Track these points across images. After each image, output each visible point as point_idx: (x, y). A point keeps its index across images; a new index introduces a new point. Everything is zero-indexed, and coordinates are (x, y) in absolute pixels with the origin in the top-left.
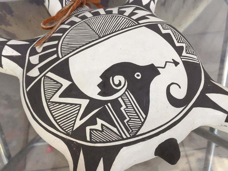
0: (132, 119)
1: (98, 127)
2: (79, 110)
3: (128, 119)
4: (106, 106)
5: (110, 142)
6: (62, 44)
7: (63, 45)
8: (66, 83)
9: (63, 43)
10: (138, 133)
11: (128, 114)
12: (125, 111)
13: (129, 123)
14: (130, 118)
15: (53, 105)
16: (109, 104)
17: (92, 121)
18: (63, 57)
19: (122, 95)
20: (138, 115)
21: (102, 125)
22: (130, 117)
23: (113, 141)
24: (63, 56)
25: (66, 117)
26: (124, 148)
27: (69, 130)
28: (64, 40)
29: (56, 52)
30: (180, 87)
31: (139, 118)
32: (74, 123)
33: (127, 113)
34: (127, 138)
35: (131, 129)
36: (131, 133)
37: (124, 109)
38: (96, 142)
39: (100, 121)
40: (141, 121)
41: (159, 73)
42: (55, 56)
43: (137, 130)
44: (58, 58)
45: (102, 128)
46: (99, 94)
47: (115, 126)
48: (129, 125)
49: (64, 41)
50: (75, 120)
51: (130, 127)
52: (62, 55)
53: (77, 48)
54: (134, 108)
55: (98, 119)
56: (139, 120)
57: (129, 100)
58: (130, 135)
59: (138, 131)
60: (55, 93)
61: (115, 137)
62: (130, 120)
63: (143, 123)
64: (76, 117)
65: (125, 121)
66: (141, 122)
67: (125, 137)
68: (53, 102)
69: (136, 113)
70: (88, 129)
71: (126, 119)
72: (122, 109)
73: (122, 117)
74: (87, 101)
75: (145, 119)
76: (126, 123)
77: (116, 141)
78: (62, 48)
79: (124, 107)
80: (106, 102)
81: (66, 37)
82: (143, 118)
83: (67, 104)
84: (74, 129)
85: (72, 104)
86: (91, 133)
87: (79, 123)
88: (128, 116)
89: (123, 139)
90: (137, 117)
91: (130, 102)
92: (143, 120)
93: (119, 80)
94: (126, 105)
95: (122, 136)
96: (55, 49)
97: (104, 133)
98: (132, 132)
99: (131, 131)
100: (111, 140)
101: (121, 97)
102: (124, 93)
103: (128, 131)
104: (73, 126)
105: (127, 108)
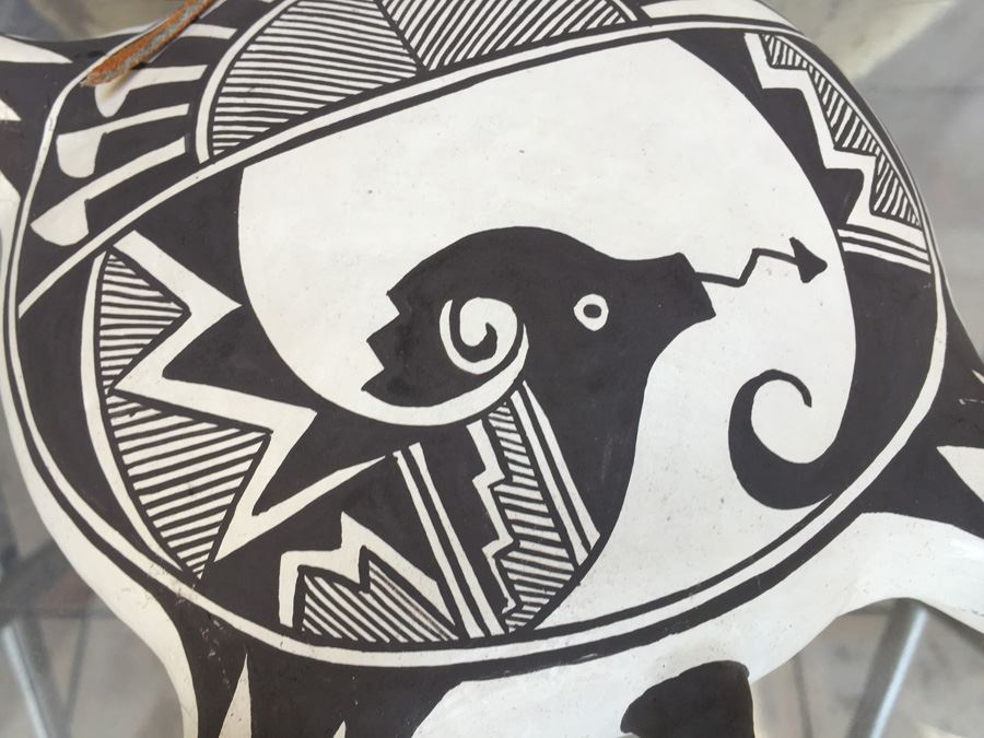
0: (524, 544)
1: (344, 561)
2: (257, 458)
3: (505, 539)
4: (398, 454)
5: (395, 647)
6: (223, 83)
7: (225, 90)
8: (208, 306)
9: (229, 80)
11: (511, 515)
12: (496, 495)
13: (506, 564)
14: (517, 537)
15: (132, 412)
16: (417, 450)
17: (316, 529)
18: (213, 160)
19: (493, 408)
20: (559, 527)
21: (366, 555)
22: (518, 529)
23: (412, 646)
24: (216, 152)
25: (187, 483)
26: (467, 688)
27: (197, 561)
28: (238, 64)
29: (185, 127)
30: (808, 400)
31: (565, 543)
32: (224, 526)
33: (501, 508)
34: (488, 640)
35: (515, 595)
36: (509, 615)
37: (491, 487)
38: (324, 640)
39: (355, 534)
40: (572, 558)
41: (704, 311)
42: (177, 148)
43: (545, 601)
44: (188, 163)
45: (363, 569)
46: (372, 387)
47: (433, 571)
48: (503, 572)
49: (233, 72)
50: (230, 510)
51: (510, 584)
52: (211, 149)
53: (295, 121)
54: (542, 488)
55: (345, 519)
56: (563, 553)
57: (526, 442)
58: (505, 627)
59: (546, 611)
60: (147, 350)
61: (425, 627)
62: (515, 547)
63: (580, 572)
64: (238, 492)
65: (490, 550)
66: (570, 567)
67: (474, 632)
68: (129, 397)
69: (553, 513)
70: (290, 563)
71: (497, 537)
72: (481, 483)
73: (474, 529)
74: (304, 417)
75: (594, 553)
76: (492, 563)
77: (427, 646)
78: (218, 110)
79: (493, 472)
80: (406, 435)
81: (251, 52)
82: (585, 543)
83: (198, 416)
84: (223, 552)
85: (222, 423)
86: (301, 589)
87: (246, 528)
88: (508, 523)
89: (465, 642)
90: (555, 537)
91: (530, 453)
92: (581, 555)
93: (489, 328)
94: (503, 463)
95: (459, 627)
96: (182, 110)
97: (368, 597)
98: (518, 608)
99: (512, 604)
100: (401, 639)
101: (483, 416)
102: (505, 399)
103: (496, 602)
104: (218, 539)
105: (508, 481)
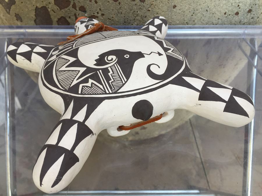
0: (115, 81)
1: (89, 84)
2: (77, 74)
3: (113, 80)
4: (98, 71)
5: (96, 94)
6: (78, 42)
8: (72, 59)
10: (119, 91)
11: (113, 77)
12: (111, 75)
13: (112, 83)
14: (114, 80)
15: (60, 73)
16: (101, 71)
17: (86, 81)
19: (112, 66)
20: (121, 79)
21: (92, 83)
22: (114, 79)
23: (98, 94)
24: (76, 47)
25: (67, 79)
26: (106, 100)
27: (67, 88)
28: (80, 40)
30: (159, 67)
31: (122, 81)
32: (72, 83)
33: (112, 77)
34: (110, 93)
35: (114, 87)
36: (113, 90)
37: (111, 74)
38: (86, 94)
39: (91, 81)
40: (122, 83)
41: (144, 57)
42: (71, 47)
43: (118, 88)
45: (92, 85)
46: (95, 65)
47: (102, 84)
48: (112, 84)
50: (73, 81)
51: (113, 86)
53: (87, 43)
54: (118, 74)
55: (89, 79)
56: (121, 82)
57: (116, 69)
58: (112, 92)
59: (118, 90)
60: (63, 66)
61: (100, 91)
62: (114, 81)
63: (124, 85)
64: (74, 78)
65: (110, 82)
66: (122, 84)
67: (107, 92)
68: (60, 71)
69: (120, 77)
70: (81, 86)
71: (111, 80)
72: (109, 74)
73: (108, 79)
74: (85, 69)
75: (126, 82)
76: (111, 83)
77: (100, 94)
78: (77, 44)
79: (111, 72)
80: (99, 69)
82: (124, 81)
83: (69, 71)
85: (73, 71)
86: (82, 88)
87: (75, 82)
88: (113, 78)
89: (106, 94)
90: (120, 80)
91: (117, 70)
92: (124, 82)
93: (112, 58)
94: (113, 71)
95: (105, 91)
97: (92, 88)
98: (114, 89)
99: (113, 89)
100: (97, 93)
101: (110, 67)
102: (114, 65)
103: (111, 88)
104: (71, 85)
105: (113, 73)
